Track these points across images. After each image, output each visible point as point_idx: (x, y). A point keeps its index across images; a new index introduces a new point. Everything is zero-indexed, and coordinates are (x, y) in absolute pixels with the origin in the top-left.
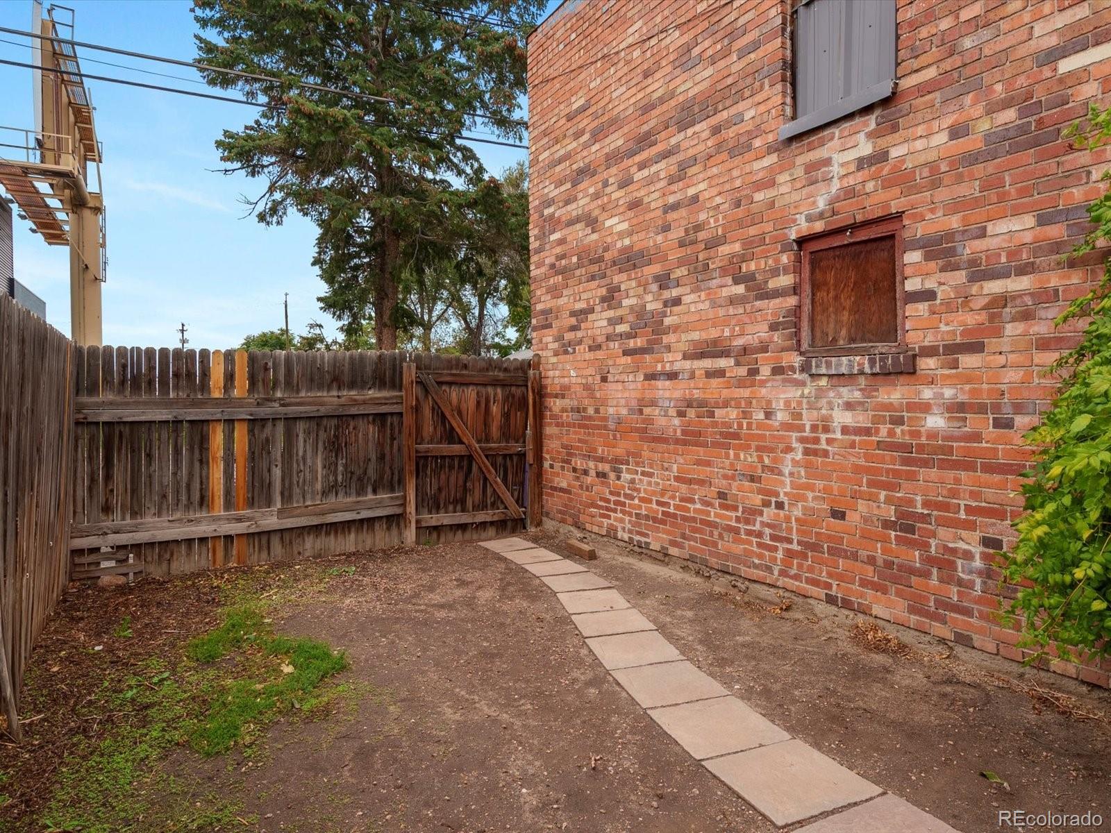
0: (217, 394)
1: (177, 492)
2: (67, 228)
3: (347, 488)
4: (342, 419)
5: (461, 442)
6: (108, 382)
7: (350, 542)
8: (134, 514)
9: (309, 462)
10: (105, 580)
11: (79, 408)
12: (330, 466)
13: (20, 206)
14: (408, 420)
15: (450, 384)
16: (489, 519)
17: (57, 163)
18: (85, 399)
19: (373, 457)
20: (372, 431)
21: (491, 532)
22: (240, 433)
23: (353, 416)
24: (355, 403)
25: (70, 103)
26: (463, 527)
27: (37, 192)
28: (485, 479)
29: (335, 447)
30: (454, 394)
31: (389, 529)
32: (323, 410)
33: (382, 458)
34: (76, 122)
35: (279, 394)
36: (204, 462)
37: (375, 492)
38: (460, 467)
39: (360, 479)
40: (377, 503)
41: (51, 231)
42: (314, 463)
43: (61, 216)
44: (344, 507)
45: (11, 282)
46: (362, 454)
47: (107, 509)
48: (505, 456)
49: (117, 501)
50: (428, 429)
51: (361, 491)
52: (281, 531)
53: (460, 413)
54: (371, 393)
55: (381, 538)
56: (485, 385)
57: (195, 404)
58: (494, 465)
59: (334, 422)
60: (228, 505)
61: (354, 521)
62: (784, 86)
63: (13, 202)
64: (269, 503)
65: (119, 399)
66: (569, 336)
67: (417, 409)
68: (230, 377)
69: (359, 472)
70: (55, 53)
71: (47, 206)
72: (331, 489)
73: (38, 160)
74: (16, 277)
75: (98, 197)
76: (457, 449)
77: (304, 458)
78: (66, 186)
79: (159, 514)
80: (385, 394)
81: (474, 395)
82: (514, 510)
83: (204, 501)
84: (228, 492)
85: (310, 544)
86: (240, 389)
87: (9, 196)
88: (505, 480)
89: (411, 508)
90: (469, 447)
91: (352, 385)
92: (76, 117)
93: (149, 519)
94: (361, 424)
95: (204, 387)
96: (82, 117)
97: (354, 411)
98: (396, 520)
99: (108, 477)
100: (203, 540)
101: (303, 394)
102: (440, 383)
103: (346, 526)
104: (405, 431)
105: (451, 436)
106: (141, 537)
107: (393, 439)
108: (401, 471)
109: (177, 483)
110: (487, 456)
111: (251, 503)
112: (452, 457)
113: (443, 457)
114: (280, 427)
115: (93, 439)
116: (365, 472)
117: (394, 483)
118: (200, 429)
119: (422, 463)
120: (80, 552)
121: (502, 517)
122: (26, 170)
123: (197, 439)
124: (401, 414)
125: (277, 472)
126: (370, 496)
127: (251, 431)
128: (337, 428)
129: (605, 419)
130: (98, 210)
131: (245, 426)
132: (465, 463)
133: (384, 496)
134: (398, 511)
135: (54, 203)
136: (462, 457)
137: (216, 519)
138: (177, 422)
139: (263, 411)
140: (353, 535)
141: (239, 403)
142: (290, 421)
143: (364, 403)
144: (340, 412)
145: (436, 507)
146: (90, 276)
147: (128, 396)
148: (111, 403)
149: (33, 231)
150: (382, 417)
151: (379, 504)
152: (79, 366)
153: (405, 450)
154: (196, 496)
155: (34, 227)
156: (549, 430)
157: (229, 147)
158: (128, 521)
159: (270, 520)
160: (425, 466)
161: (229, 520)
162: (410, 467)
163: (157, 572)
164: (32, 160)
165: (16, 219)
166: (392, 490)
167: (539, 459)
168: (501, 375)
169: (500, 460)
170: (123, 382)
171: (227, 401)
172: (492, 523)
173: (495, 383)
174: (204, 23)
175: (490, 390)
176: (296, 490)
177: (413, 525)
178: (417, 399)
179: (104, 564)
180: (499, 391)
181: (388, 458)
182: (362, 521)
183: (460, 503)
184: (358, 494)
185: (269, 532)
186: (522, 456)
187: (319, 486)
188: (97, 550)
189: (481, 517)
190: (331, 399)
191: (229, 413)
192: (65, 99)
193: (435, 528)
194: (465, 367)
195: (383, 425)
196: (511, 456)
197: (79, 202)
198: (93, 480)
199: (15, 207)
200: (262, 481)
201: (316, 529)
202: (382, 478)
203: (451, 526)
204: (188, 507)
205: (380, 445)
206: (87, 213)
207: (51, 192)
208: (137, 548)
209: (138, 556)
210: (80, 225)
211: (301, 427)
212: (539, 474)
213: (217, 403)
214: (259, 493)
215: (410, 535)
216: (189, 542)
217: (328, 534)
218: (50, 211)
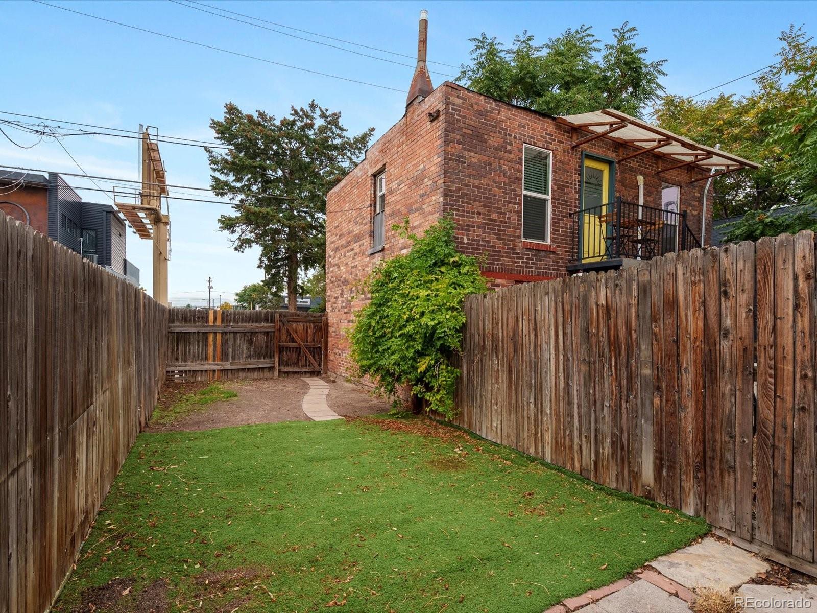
0: (211, 324)
1: (198, 355)
2: (151, 231)
3: (254, 357)
4: (253, 333)
5: (296, 342)
6: (178, 319)
7: (255, 375)
8: (185, 361)
9: (241, 347)
10: (176, 381)
11: (169, 327)
12: (249, 349)
13: (130, 222)
14: (276, 334)
15: (293, 321)
16: (307, 371)
17: (149, 204)
18: (171, 325)
19: (264, 346)
20: (264, 337)
21: (308, 375)
22: (219, 337)
23: (257, 332)
24: (257, 328)
25: (154, 169)
26: (297, 373)
27: (138, 216)
28: (306, 356)
29: (250, 342)
30: (294, 325)
31: (269, 371)
32: (246, 330)
33: (267, 347)
34: (157, 177)
35: (231, 324)
36: (207, 346)
37: (264, 358)
38: (296, 351)
39: (259, 354)
40: (265, 363)
41: (143, 233)
42: (243, 348)
43: (148, 226)
44: (253, 363)
45: (125, 261)
46: (260, 345)
47: (177, 359)
48: (314, 348)
49: (180, 357)
50: (284, 337)
51: (259, 358)
52: (232, 370)
53: (296, 332)
54: (263, 324)
55: (266, 374)
56: (306, 322)
57: (204, 327)
58: (310, 351)
59: (250, 334)
60: (214, 360)
61: (256, 368)
62: (371, 238)
63: (126, 220)
64: (228, 360)
65: (181, 325)
66: (334, 305)
67: (280, 330)
68: (215, 319)
69: (258, 351)
70: (148, 148)
71: (142, 222)
72: (249, 356)
73: (140, 204)
74: (127, 258)
75: (167, 216)
76: (295, 345)
77: (240, 346)
78: (152, 214)
79: (192, 362)
80: (269, 325)
81: (302, 325)
82: (317, 368)
83: (206, 358)
84: (214, 356)
85: (241, 374)
86: (219, 322)
87: (125, 218)
88: (314, 357)
89: (277, 364)
90: (299, 344)
91: (257, 322)
92: (156, 175)
93: (189, 363)
94: (259, 334)
95: (207, 321)
96: (160, 175)
97: (257, 330)
98: (271, 369)
99: (177, 349)
100: (206, 371)
101: (240, 324)
102: (288, 321)
103: (254, 369)
104: (275, 338)
105: (293, 341)
106: (187, 368)
107: (271, 340)
108: (274, 352)
109: (198, 352)
110: (307, 348)
111: (222, 360)
112: (293, 348)
113: (290, 348)
114: (232, 335)
115: (173, 337)
116: (261, 351)
117: (271, 356)
118: (206, 335)
119: (281, 350)
120: (168, 372)
121: (312, 370)
122: (134, 208)
123: (205, 338)
124: (274, 332)
125: (230, 350)
126: (263, 360)
127: (222, 336)
128: (251, 336)
129: (340, 335)
130: (167, 223)
131: (220, 335)
132: (298, 350)
133: (267, 360)
134: (272, 365)
135: (146, 221)
136: (297, 348)
137: (210, 364)
138: (199, 333)
139: (226, 330)
140: (256, 373)
141: (219, 327)
142: (235, 333)
143: (261, 327)
144: (252, 330)
145: (287, 365)
146: (162, 258)
147: (184, 324)
148: (179, 326)
149: (135, 233)
150: (268, 332)
151: (266, 363)
152: (169, 314)
153: (275, 345)
154: (204, 356)
155: (135, 231)
156: (329, 339)
157: (223, 222)
158: (183, 363)
159: (228, 366)
160: (283, 351)
161: (214, 365)
162: (277, 350)
163: (192, 380)
164: (137, 203)
165: (127, 228)
166: (271, 358)
167: (326, 350)
168: (312, 319)
169: (312, 349)
170: (182, 320)
171: (214, 326)
172: (309, 372)
173: (310, 322)
174: (214, 170)
175: (308, 324)
176: (237, 356)
177: (277, 371)
178: (280, 326)
179: (176, 376)
180: (312, 324)
181: (269, 347)
182: (259, 368)
183: (296, 364)
184: (258, 359)
185: (228, 370)
186: (320, 348)
187: (244, 355)
188: (174, 372)
189: (304, 370)
190: (249, 326)
191: (215, 330)
192: (152, 168)
193: (287, 372)
194: (298, 315)
195: (268, 335)
196: (316, 348)
197: (158, 219)
198: (173, 350)
199: (127, 223)
200: (225, 353)
201: (243, 370)
202: (267, 354)
203: (293, 372)
204: (202, 359)
205: (267, 342)
206: (161, 225)
207: (145, 216)
208: (185, 372)
209: (186, 374)
210: (158, 231)
211: (238, 336)
212: (326, 355)
213: (211, 327)
214: (224, 357)
215: (276, 374)
216: (202, 371)
217: (247, 372)
218: (144, 225)
